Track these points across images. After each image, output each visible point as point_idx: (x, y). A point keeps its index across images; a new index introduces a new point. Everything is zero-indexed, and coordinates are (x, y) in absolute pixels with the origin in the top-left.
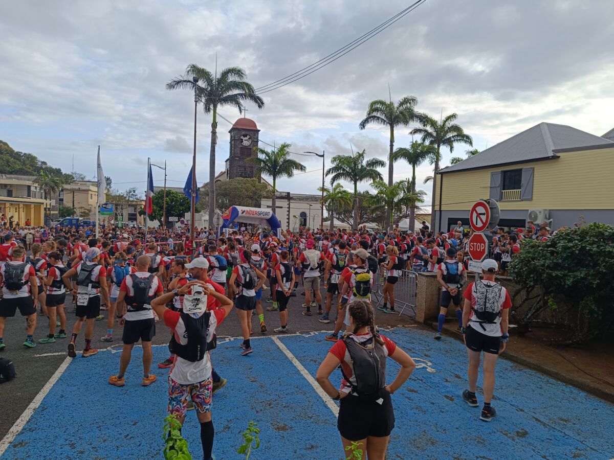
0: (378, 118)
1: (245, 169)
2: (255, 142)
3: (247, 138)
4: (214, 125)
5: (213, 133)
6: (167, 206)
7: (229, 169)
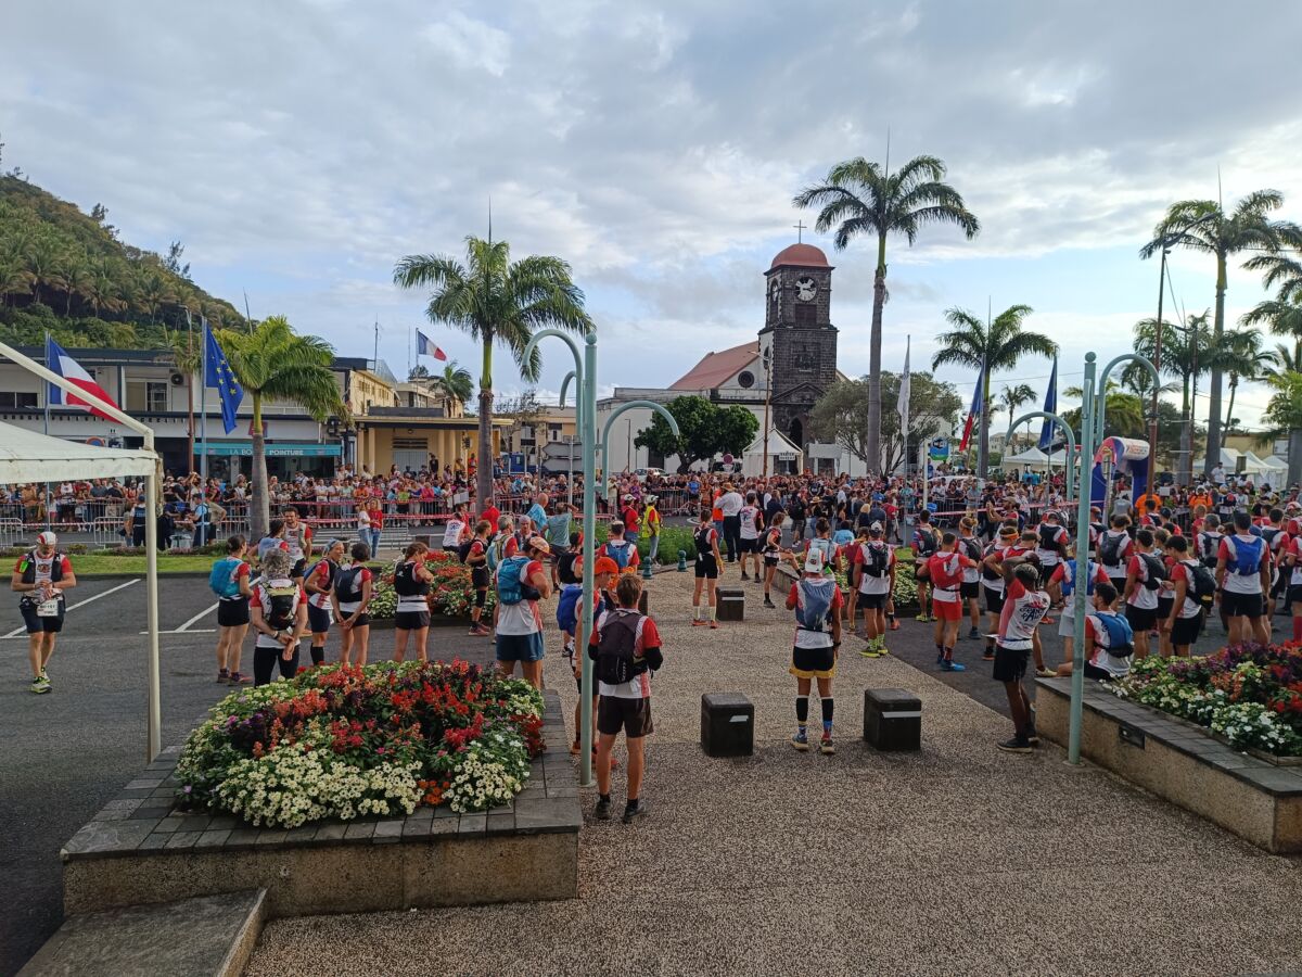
0: (1191, 238)
1: (805, 347)
2: (824, 293)
3: (807, 285)
4: (881, 271)
5: (880, 288)
6: (694, 428)
7: (771, 349)
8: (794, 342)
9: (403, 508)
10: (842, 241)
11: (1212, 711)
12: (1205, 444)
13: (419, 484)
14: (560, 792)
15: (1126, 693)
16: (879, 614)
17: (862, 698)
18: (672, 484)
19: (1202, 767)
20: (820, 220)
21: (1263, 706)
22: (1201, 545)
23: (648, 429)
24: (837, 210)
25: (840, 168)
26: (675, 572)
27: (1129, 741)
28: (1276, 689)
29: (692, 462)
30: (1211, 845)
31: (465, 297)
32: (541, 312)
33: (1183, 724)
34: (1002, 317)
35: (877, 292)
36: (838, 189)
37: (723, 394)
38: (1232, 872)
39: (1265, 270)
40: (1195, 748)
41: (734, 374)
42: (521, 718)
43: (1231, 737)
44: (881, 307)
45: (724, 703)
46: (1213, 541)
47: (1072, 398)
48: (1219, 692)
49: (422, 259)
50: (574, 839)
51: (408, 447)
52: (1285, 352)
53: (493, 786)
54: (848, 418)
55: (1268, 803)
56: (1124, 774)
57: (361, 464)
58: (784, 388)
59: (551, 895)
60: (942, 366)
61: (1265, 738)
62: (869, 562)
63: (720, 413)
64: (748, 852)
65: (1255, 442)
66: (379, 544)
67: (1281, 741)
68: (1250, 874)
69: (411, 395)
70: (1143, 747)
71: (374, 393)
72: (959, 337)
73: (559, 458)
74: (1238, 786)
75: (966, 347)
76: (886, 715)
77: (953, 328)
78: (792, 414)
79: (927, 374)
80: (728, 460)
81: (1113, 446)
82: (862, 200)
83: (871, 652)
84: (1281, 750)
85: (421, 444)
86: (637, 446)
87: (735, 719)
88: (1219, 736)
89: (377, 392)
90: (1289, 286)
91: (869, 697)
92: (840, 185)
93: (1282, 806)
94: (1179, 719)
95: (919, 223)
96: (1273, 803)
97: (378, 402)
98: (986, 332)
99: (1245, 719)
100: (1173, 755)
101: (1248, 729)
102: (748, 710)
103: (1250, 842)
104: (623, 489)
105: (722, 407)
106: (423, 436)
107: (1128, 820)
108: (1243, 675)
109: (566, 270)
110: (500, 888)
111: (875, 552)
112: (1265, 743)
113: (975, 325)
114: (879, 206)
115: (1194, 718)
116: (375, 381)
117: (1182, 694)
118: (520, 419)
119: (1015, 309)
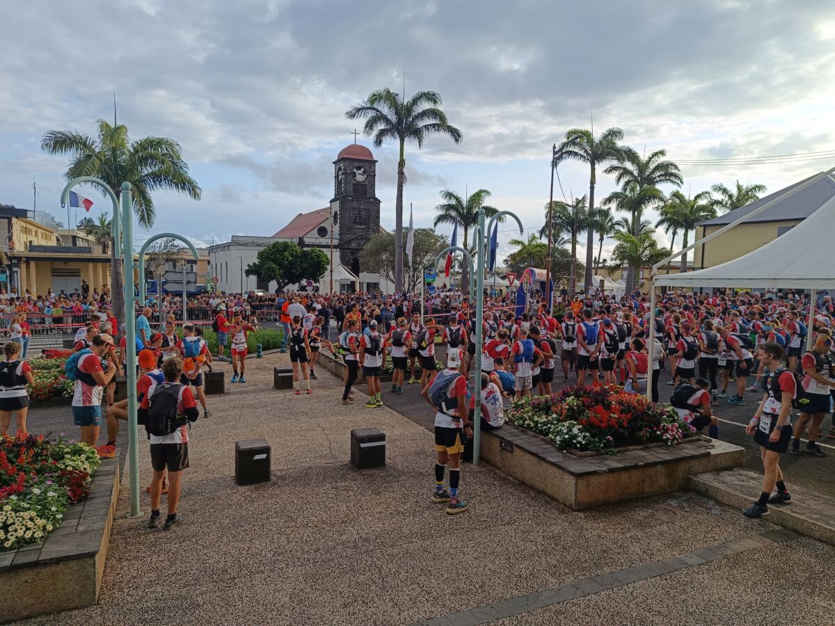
0: (576, 154)
1: (360, 212)
2: (371, 176)
3: (361, 172)
4: (402, 164)
5: (401, 173)
6: (286, 262)
7: (339, 213)
8: (353, 208)
9: (58, 320)
10: (378, 142)
11: (550, 428)
12: (584, 273)
13: (71, 303)
14: (89, 527)
15: (507, 420)
16: (376, 380)
17: (349, 436)
18: (266, 300)
19: (541, 462)
20: (366, 128)
21: (576, 422)
22: (564, 329)
23: (254, 264)
24: (376, 122)
25: (374, 95)
26: (255, 358)
27: (505, 449)
28: (584, 411)
29: (285, 286)
30: (543, 509)
31: (93, 164)
32: (157, 178)
33: (535, 437)
34: (474, 195)
35: (399, 177)
36: (374, 109)
37: (307, 240)
38: (550, 526)
39: (615, 174)
40: (538, 451)
41: (315, 227)
42: (71, 473)
43: (558, 442)
44: (402, 186)
45: (249, 447)
46: (569, 327)
47: (514, 246)
48: (554, 416)
49: (63, 134)
50: (92, 562)
51: (64, 276)
52: (626, 221)
53: (24, 529)
54: (384, 257)
55: (571, 480)
56: (503, 470)
57: (25, 289)
58: (347, 237)
59: (73, 605)
60: (440, 225)
61: (575, 441)
62: (369, 346)
63: (304, 253)
64: (244, 552)
65: (607, 271)
66: (29, 347)
67: (584, 442)
68: (560, 525)
69: (74, 238)
70: (512, 453)
71: (36, 235)
72: (449, 207)
73: (175, 282)
74: (558, 472)
75: (453, 213)
76: (363, 445)
77: (445, 202)
78: (352, 255)
79: (431, 230)
80: (310, 284)
81: (530, 272)
82: (389, 117)
83: (371, 404)
84: (584, 448)
85: (76, 273)
86: (247, 275)
87: (257, 457)
88: (552, 442)
89: (40, 235)
90: (627, 183)
91: (353, 434)
92: (375, 106)
93: (580, 482)
94: (533, 434)
95: (425, 134)
96: (574, 480)
97: (39, 241)
98: (465, 203)
99: (565, 431)
100: (527, 456)
101: (567, 436)
102: (266, 450)
103: (564, 505)
104: (230, 303)
105: (305, 249)
106: (78, 268)
107: (499, 499)
108: (567, 404)
109: (177, 147)
110: (26, 608)
111: (373, 340)
112: (575, 444)
113: (457, 199)
114: (400, 122)
115: (541, 432)
116: (37, 227)
117: (536, 418)
118: (164, 256)
119: (481, 191)
